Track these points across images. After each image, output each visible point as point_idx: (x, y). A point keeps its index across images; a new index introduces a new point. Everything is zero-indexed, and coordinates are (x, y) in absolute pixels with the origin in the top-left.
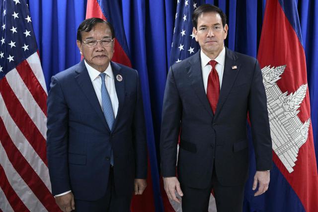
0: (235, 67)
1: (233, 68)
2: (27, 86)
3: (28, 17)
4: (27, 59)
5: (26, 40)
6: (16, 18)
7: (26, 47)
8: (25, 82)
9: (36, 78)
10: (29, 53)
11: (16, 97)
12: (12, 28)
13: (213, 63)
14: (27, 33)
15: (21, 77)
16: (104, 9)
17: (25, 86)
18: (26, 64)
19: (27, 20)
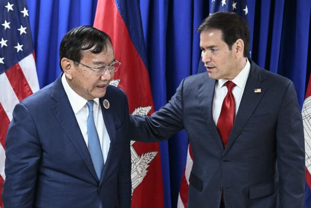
0: (259, 91)
1: (255, 91)
2: (17, 96)
3: (25, 9)
4: (20, 63)
5: (20, 39)
6: (10, 10)
7: (19, 48)
8: (15, 91)
9: (29, 87)
10: (23, 55)
11: (3, 109)
12: (4, 23)
13: (230, 85)
14: (22, 30)
15: (11, 84)
16: (119, 5)
17: (15, 96)
18: (18, 68)
19: (23, 14)
